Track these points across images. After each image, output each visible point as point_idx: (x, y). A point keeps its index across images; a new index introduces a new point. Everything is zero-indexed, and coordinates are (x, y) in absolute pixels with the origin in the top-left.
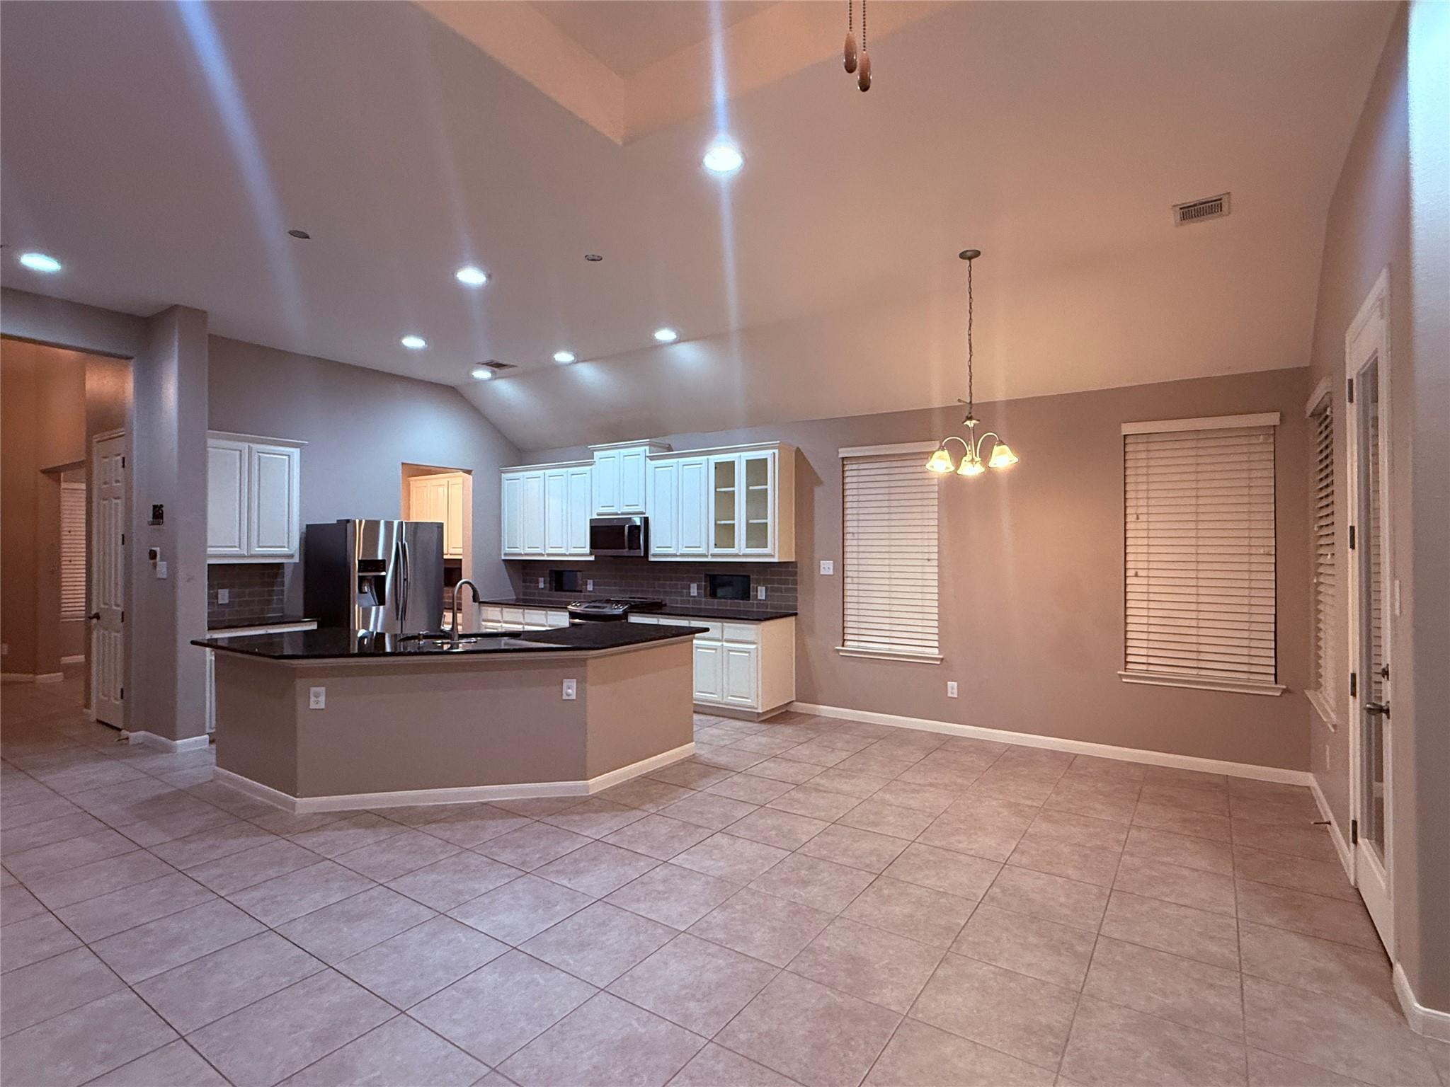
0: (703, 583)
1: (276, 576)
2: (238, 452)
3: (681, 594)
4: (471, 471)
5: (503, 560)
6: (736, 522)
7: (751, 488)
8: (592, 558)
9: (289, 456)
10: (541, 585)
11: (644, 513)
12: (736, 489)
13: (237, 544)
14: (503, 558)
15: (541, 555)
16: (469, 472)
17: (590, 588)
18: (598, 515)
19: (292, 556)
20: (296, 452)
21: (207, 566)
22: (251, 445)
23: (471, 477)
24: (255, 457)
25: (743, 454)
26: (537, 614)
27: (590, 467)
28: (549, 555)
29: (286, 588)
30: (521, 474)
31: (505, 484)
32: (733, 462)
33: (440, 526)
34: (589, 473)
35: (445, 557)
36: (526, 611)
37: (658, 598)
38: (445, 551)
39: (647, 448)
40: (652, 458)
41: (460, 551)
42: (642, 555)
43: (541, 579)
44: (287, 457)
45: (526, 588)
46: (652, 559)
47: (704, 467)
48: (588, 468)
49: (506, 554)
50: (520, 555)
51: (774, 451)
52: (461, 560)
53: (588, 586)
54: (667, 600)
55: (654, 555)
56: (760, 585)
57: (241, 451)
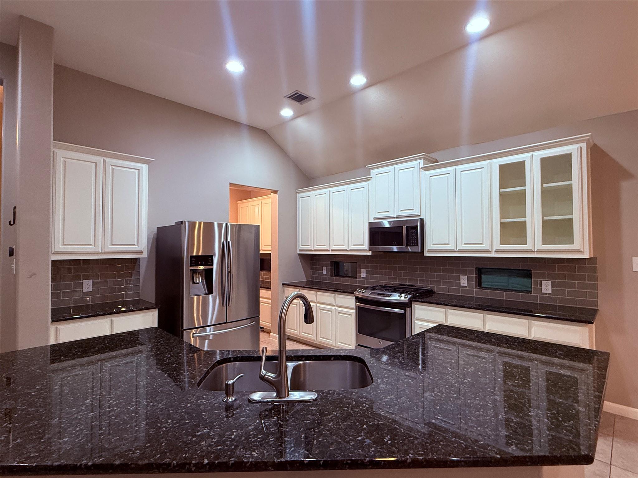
0: (474, 276)
1: (133, 268)
2: (94, 165)
3: (450, 284)
4: (277, 191)
5: (299, 254)
6: (528, 219)
7: (545, 185)
8: (370, 253)
9: (139, 170)
10: (325, 272)
11: (419, 216)
12: (528, 188)
13: (92, 243)
14: (298, 253)
15: (328, 250)
16: (275, 192)
17: (363, 275)
18: (375, 219)
19: (141, 252)
20: (145, 168)
21: (51, 261)
22: (105, 159)
23: (277, 195)
24: (109, 169)
25: (536, 153)
26: (327, 296)
27: (367, 182)
28: (333, 250)
29: (141, 278)
30: (311, 193)
31: (300, 202)
32: (524, 162)
33: (257, 228)
34: (366, 188)
35: (260, 252)
36: (318, 293)
37: (428, 286)
38: (260, 249)
39: (421, 161)
40: (426, 169)
41: (270, 248)
42: (420, 251)
43: (325, 268)
44: (136, 171)
45: (313, 273)
46: (426, 254)
47: (485, 171)
48: (366, 183)
49: (300, 250)
50: (311, 250)
51: (581, 145)
52: (271, 253)
53: (362, 274)
54: (436, 288)
55: (429, 251)
56: (544, 278)
57: (96, 163)
